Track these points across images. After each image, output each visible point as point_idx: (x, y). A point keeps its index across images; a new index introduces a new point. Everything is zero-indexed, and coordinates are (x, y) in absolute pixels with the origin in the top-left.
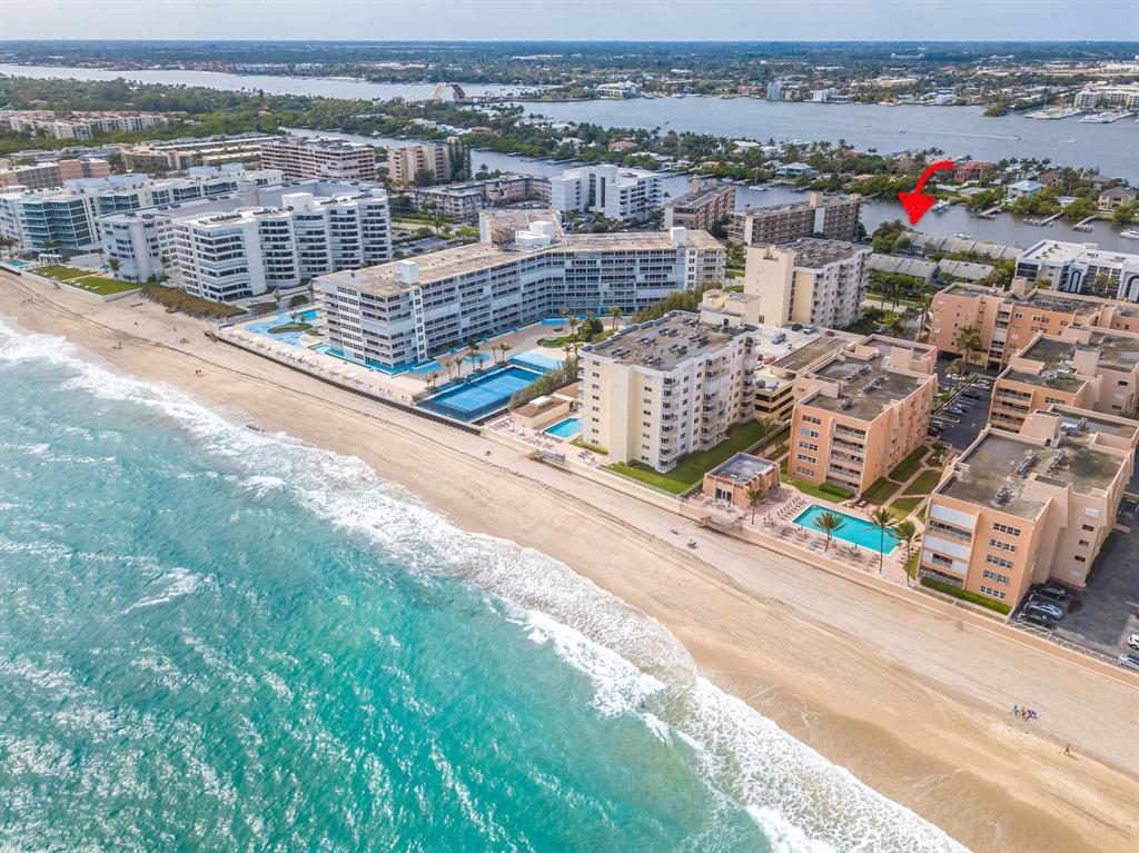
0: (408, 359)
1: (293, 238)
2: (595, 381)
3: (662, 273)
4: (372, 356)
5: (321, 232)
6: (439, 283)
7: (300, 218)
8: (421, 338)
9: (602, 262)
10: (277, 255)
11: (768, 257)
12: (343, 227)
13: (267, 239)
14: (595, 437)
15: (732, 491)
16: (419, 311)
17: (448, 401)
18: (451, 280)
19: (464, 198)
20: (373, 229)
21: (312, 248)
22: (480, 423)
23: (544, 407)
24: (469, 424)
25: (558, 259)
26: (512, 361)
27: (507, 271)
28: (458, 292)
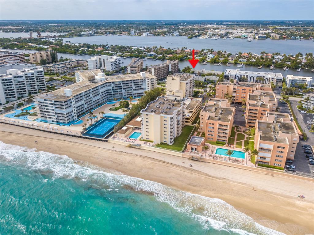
0: (71, 120)
1: (14, 84)
2: (147, 120)
3: (140, 86)
4: (58, 121)
5: (24, 82)
6: (78, 95)
7: (15, 77)
8: (75, 113)
9: (123, 84)
10: (9, 90)
11: (173, 79)
12: (30, 79)
13: (5, 85)
14: (147, 137)
15: (196, 148)
16: (74, 104)
17: (92, 132)
18: (81, 94)
19: (61, 67)
20: (40, 79)
21: (20, 87)
22: (107, 138)
23: (127, 130)
24: (103, 139)
25: (109, 84)
26: (106, 117)
27: (95, 89)
28: (83, 97)
